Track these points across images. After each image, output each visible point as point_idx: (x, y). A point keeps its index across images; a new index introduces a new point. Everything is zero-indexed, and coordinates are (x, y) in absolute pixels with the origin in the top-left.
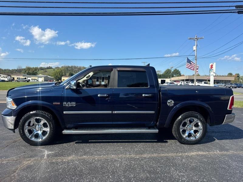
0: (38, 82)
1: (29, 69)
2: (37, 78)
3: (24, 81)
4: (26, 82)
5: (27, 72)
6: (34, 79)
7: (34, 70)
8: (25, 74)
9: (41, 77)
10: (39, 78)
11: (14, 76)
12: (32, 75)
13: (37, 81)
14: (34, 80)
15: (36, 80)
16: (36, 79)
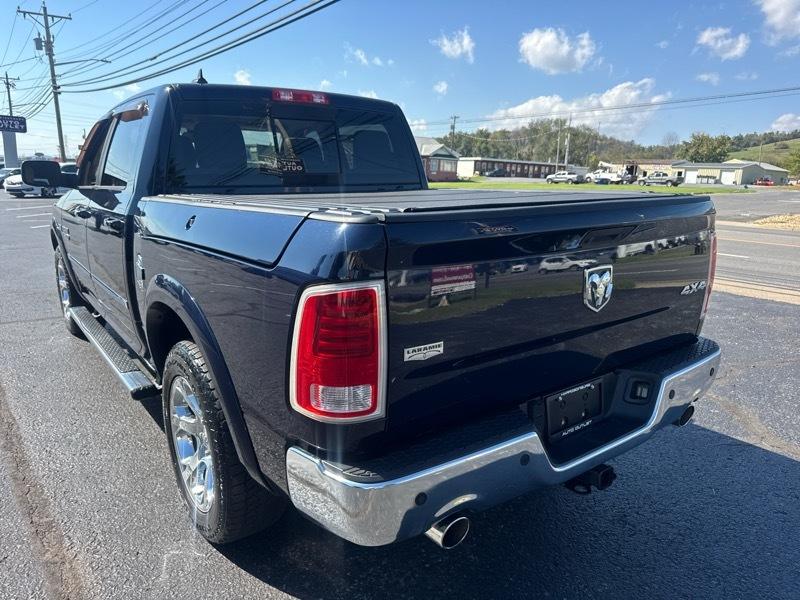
0: (718, 186)
1: (700, 141)
2: (716, 173)
3: (662, 183)
4: (670, 184)
5: (692, 151)
6: (708, 177)
7: (715, 144)
8: (684, 160)
9: (731, 169)
10: (724, 173)
11: (648, 166)
12: (707, 161)
13: (718, 182)
14: (705, 180)
15: (711, 181)
16: (714, 178)
